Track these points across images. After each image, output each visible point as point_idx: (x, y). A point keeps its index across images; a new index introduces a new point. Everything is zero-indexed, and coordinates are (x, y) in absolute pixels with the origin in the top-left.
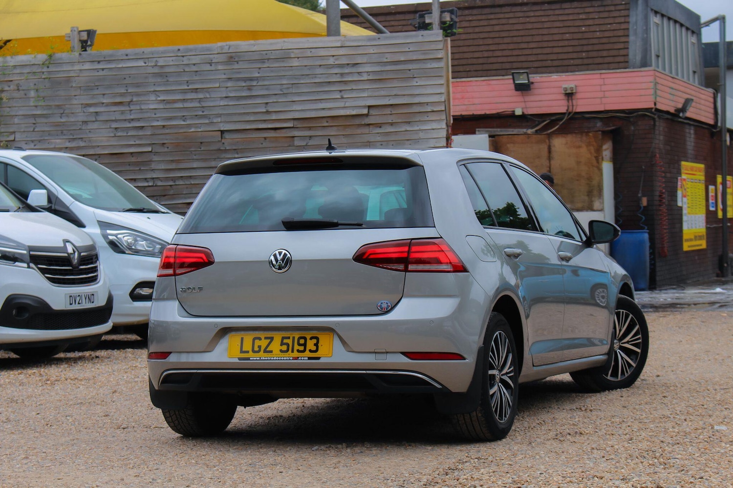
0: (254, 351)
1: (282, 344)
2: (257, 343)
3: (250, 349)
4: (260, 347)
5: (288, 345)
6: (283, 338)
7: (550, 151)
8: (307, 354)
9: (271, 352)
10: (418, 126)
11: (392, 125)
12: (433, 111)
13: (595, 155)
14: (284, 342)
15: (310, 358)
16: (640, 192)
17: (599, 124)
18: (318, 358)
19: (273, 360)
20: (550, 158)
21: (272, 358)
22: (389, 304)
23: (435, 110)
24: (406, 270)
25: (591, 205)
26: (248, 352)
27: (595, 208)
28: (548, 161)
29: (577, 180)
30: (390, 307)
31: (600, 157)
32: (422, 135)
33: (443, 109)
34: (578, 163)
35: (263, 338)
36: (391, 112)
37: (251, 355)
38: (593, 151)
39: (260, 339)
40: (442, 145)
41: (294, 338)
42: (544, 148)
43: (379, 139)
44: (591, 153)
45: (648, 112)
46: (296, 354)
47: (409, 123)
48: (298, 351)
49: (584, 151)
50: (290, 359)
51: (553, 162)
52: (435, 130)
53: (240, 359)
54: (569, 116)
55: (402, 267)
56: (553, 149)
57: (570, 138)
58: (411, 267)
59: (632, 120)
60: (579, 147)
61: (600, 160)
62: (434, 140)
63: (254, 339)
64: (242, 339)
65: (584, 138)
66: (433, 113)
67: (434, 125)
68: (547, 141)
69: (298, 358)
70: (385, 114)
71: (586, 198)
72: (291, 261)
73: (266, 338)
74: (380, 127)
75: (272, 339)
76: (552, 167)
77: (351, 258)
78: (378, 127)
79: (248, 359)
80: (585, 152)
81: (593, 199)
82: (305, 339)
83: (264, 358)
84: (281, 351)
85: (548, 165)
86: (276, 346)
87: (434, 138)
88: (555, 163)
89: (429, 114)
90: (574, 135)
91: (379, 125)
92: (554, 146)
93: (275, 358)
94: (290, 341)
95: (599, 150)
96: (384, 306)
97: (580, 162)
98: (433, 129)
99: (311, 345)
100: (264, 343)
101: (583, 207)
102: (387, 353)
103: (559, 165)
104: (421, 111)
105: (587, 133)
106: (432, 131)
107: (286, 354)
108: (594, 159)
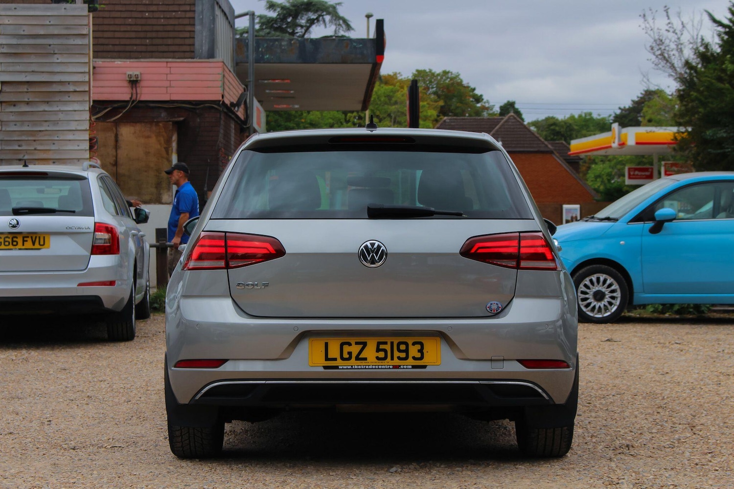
0: (342, 358)
1: (378, 350)
2: (346, 349)
3: (338, 356)
4: (350, 353)
5: (385, 351)
6: (379, 344)
7: (117, 141)
8: (411, 361)
9: (365, 359)
10: (57, 107)
11: (27, 104)
12: (75, 91)
13: (165, 146)
14: (380, 348)
15: (414, 367)
16: (206, 185)
17: (163, 114)
18: (424, 367)
19: (369, 368)
20: (116, 147)
21: (367, 367)
22: (500, 306)
23: (78, 90)
24: (518, 267)
25: (160, 197)
26: (335, 359)
27: (163, 201)
28: (114, 150)
29: (146, 171)
30: (501, 309)
31: (170, 149)
32: (61, 116)
33: (87, 89)
34: (147, 153)
35: (353, 343)
36: (28, 89)
37: (339, 362)
38: (163, 142)
39: (350, 344)
40: (83, 129)
41: (392, 344)
42: (111, 136)
43: (12, 118)
44: (160, 144)
45: (216, 105)
46: (396, 362)
47: (48, 102)
48: (399, 358)
49: (153, 140)
50: (390, 368)
51: (119, 152)
52: (76, 112)
53: (325, 367)
54: (133, 104)
55: (514, 263)
56: (120, 138)
57: (138, 127)
58: (523, 264)
59: (198, 111)
60: (148, 137)
61: (170, 151)
62: (76, 123)
63: (342, 345)
64: (326, 345)
65: (154, 128)
66: (75, 93)
67: (76, 107)
68: (114, 129)
69: (400, 366)
70: (20, 92)
71: (154, 190)
72: (386, 254)
73: (357, 343)
74: (14, 105)
75: (364, 345)
76: (119, 156)
77: (459, 252)
78: (11, 105)
79: (337, 367)
80: (154, 143)
81: (162, 191)
82: (407, 344)
83: (356, 367)
84: (378, 358)
85: (115, 154)
86: (370, 353)
87: (76, 120)
88: (122, 153)
89: (71, 95)
90: (143, 124)
91: (14, 104)
92: (122, 135)
93: (371, 367)
94: (388, 347)
95: (168, 141)
96: (494, 307)
97: (149, 153)
98: (75, 111)
99: (414, 351)
100: (355, 349)
101: (150, 200)
102: (504, 360)
103: (127, 155)
104: (62, 90)
105: (157, 123)
106: (74, 112)
107: (385, 362)
108: (163, 149)
